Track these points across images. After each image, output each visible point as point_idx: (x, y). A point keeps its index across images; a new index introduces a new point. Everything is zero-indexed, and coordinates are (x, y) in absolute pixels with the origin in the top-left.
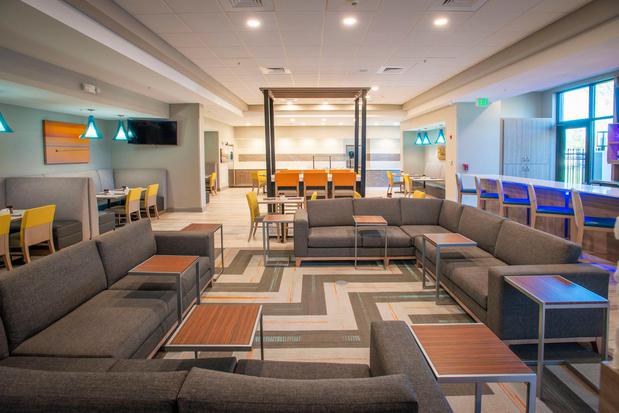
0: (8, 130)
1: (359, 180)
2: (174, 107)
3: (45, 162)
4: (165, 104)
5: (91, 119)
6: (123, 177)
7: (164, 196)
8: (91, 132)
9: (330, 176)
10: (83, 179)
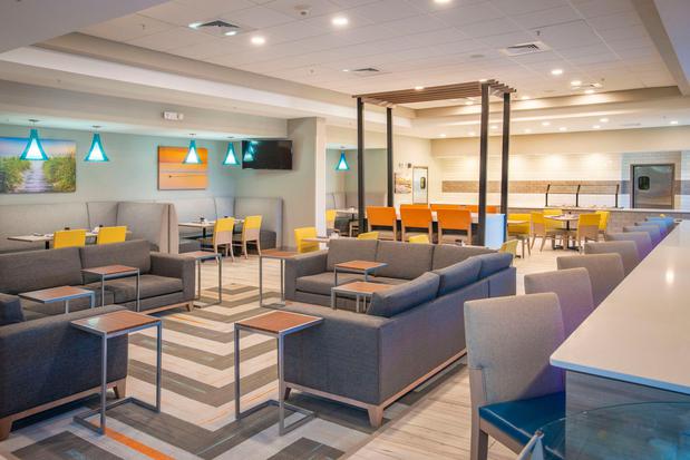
0: (106, 159)
1: (476, 221)
2: (293, 123)
3: (158, 188)
4: (281, 120)
5: (193, 143)
6: (244, 206)
7: (277, 230)
8: (193, 157)
9: (434, 214)
10: (165, 205)
